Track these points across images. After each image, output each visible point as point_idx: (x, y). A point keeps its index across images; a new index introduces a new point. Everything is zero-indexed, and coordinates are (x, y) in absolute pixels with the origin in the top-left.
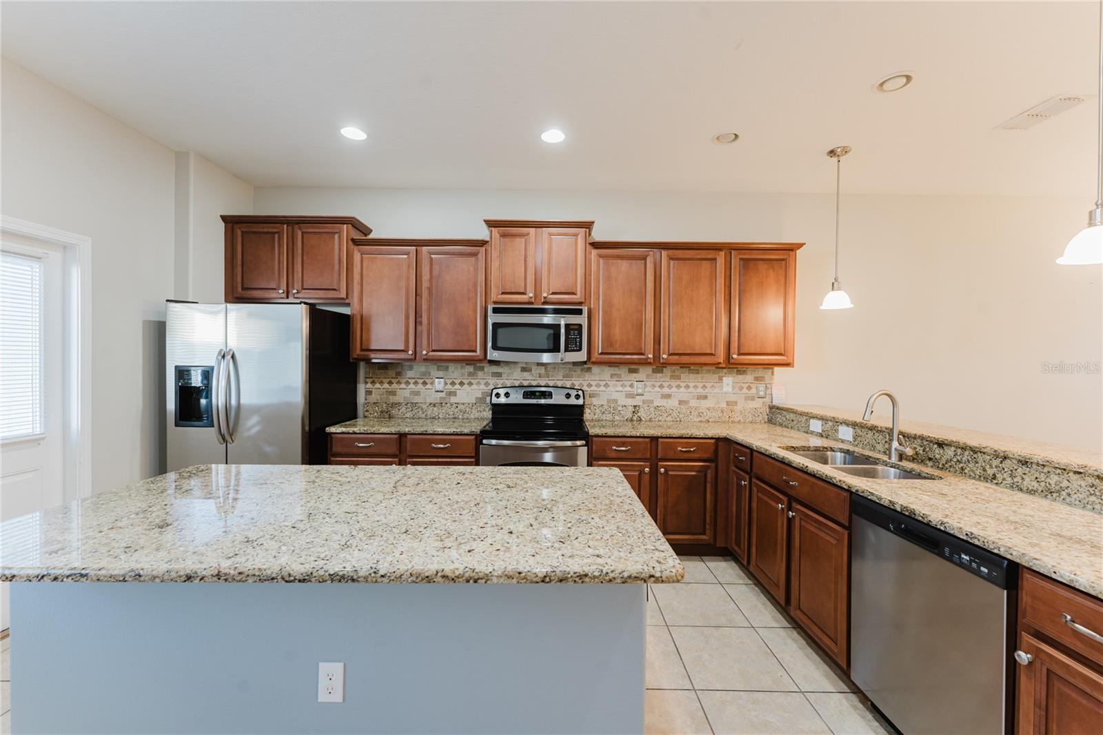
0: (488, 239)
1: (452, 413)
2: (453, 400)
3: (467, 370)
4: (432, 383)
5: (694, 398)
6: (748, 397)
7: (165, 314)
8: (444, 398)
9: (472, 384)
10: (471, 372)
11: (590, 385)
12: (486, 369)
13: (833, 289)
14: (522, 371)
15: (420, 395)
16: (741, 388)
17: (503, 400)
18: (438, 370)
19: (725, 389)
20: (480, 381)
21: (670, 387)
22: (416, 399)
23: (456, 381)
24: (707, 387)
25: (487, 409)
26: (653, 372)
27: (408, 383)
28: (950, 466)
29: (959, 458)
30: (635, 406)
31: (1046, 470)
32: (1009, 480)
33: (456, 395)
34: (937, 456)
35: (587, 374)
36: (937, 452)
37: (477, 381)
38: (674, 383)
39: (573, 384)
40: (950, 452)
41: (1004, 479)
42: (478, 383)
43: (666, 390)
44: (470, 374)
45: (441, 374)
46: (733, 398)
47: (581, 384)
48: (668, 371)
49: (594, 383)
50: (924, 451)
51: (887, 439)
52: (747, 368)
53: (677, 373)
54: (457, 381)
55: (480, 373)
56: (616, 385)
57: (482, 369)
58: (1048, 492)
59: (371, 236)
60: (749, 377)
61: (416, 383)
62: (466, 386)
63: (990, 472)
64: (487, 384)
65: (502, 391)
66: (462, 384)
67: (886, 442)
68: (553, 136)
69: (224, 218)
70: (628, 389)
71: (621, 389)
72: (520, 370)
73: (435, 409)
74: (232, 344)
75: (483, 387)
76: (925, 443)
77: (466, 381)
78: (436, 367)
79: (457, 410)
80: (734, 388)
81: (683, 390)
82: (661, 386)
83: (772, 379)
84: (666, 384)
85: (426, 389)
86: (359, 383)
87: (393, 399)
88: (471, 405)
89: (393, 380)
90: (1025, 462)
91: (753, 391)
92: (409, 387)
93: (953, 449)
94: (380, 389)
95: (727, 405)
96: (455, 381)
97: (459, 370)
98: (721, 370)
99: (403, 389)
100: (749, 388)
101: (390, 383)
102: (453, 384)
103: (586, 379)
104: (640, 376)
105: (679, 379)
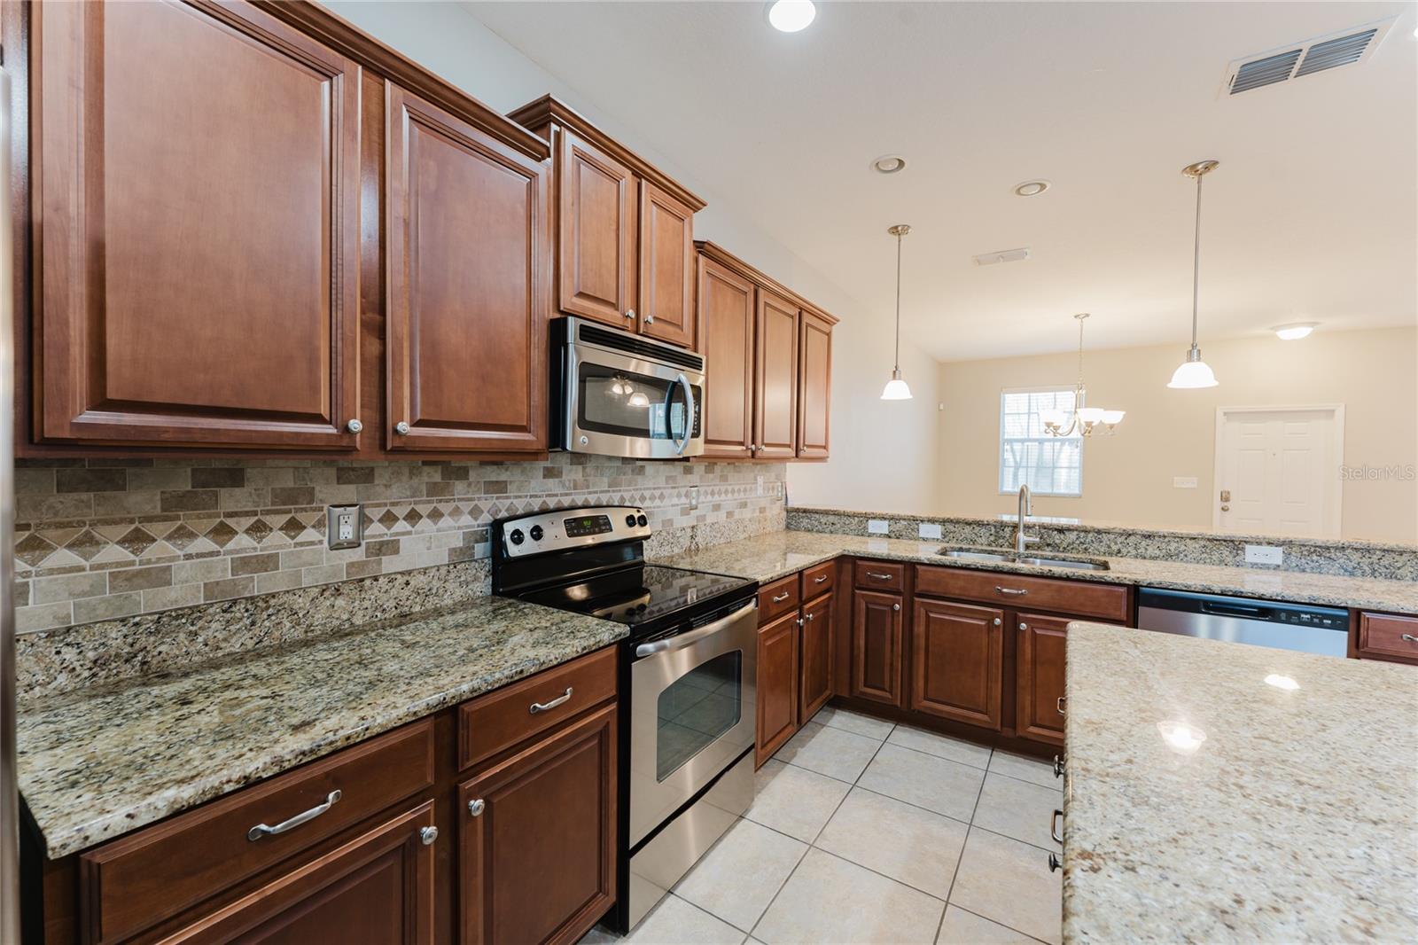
1: (392, 603)
2: (389, 564)
3: (426, 479)
4: (319, 524)
5: (738, 507)
6: (772, 500)
8: (360, 565)
9: (442, 515)
10: (435, 483)
11: (643, 499)
12: (472, 475)
13: (894, 377)
14: (545, 477)
15: (277, 568)
16: (768, 489)
17: (529, 547)
18: (340, 480)
19: (758, 492)
20: (460, 504)
21: (719, 492)
22: (260, 584)
23: (397, 511)
24: (747, 491)
25: (482, 574)
26: (706, 473)
27: (223, 532)
28: (1072, 549)
29: (1082, 540)
30: (693, 527)
31: (1166, 540)
32: (1134, 552)
33: (396, 552)
34: (1057, 541)
35: (639, 478)
36: (1057, 537)
37: (452, 505)
39: (622, 498)
40: (1072, 536)
41: (1129, 552)
42: (456, 512)
43: (716, 498)
44: (434, 490)
45: (350, 492)
46: (763, 503)
47: (632, 497)
48: (718, 470)
49: (647, 494)
50: (1041, 538)
51: (993, 532)
53: (724, 472)
54: (400, 512)
55: (459, 487)
56: (671, 496)
57: (462, 474)
58: (1169, 556)
60: (772, 476)
61: (258, 529)
62: (425, 524)
63: (1115, 548)
64: (475, 512)
65: (525, 526)
66: (413, 517)
67: (991, 535)
70: (684, 500)
71: (675, 501)
73: (340, 602)
75: (466, 520)
76: (1043, 531)
77: (423, 509)
78: (332, 472)
79: (407, 592)
80: (764, 489)
81: (729, 496)
82: (713, 494)
84: (716, 489)
85: (297, 545)
87: (147, 601)
88: (443, 571)
89: (150, 529)
90: (1149, 536)
91: (776, 492)
92: (230, 545)
93: (1075, 533)
94: (81, 569)
95: (761, 512)
96: (395, 510)
97: (405, 478)
98: (756, 466)
99: (199, 555)
100: (773, 489)
101: (137, 540)
102: (389, 519)
103: (639, 487)
104: (694, 478)
105: (727, 480)
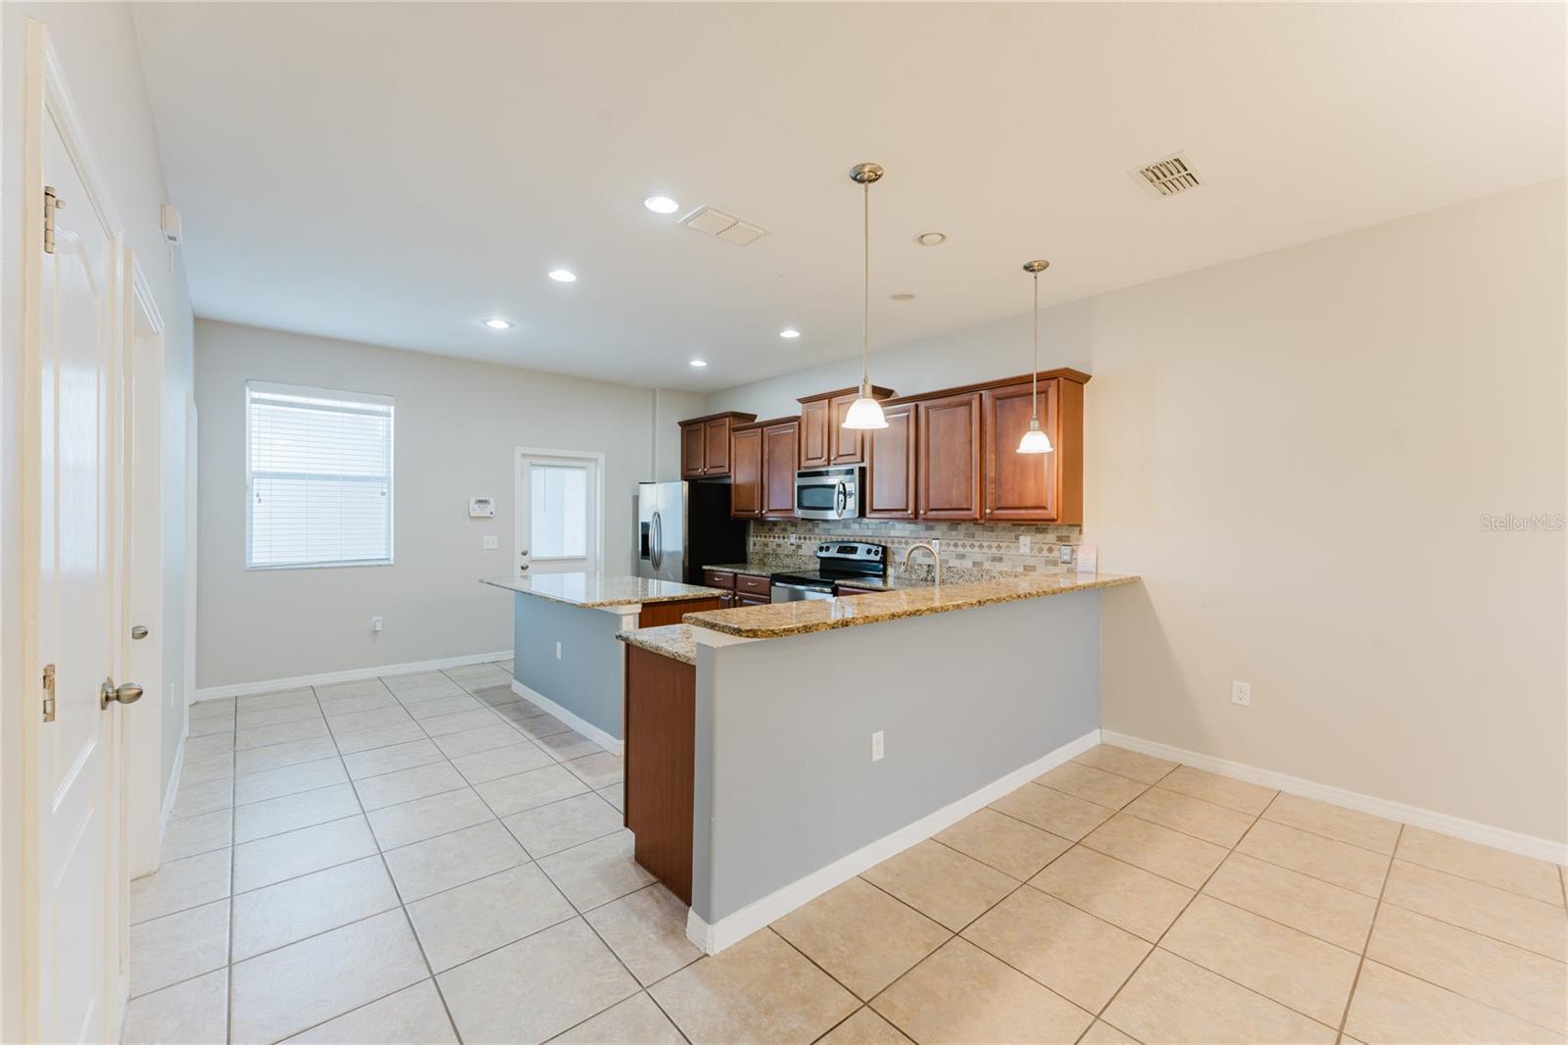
0: (799, 414)
1: (798, 564)
2: (800, 552)
3: (808, 527)
4: (788, 538)
5: (988, 560)
6: (1050, 561)
7: (638, 490)
9: (812, 539)
12: (820, 526)
14: (843, 527)
15: (781, 547)
16: (1041, 550)
17: (824, 554)
18: (792, 526)
19: (1022, 551)
20: (816, 536)
21: (964, 546)
22: (779, 551)
23: (802, 536)
24: (1001, 547)
26: (948, 530)
27: (774, 537)
30: (929, 566)
33: (802, 548)
35: (891, 531)
37: (814, 536)
38: (968, 543)
39: (880, 541)
42: (815, 538)
43: (960, 549)
44: (810, 530)
45: (793, 530)
46: (1031, 562)
47: (886, 540)
48: (962, 528)
49: (896, 540)
52: (1048, 525)
53: (971, 531)
55: (816, 530)
57: (817, 525)
59: (757, 420)
60: (1051, 537)
61: (779, 537)
62: (808, 541)
64: (820, 539)
65: (825, 546)
66: (805, 538)
69: (680, 423)
72: (841, 526)
74: (661, 509)
75: (818, 542)
77: (807, 536)
78: (790, 524)
79: (800, 561)
80: (1032, 549)
81: (976, 549)
82: (956, 545)
83: (1078, 539)
84: (960, 543)
85: (785, 542)
86: (749, 536)
87: (766, 550)
88: (809, 558)
89: (767, 535)
91: (1055, 554)
92: (775, 540)
94: (759, 541)
95: (1025, 569)
97: (804, 526)
98: (1017, 527)
99: (772, 542)
100: (1050, 550)
101: (765, 537)
102: (800, 538)
103: (890, 535)
104: (934, 534)
105: (974, 537)
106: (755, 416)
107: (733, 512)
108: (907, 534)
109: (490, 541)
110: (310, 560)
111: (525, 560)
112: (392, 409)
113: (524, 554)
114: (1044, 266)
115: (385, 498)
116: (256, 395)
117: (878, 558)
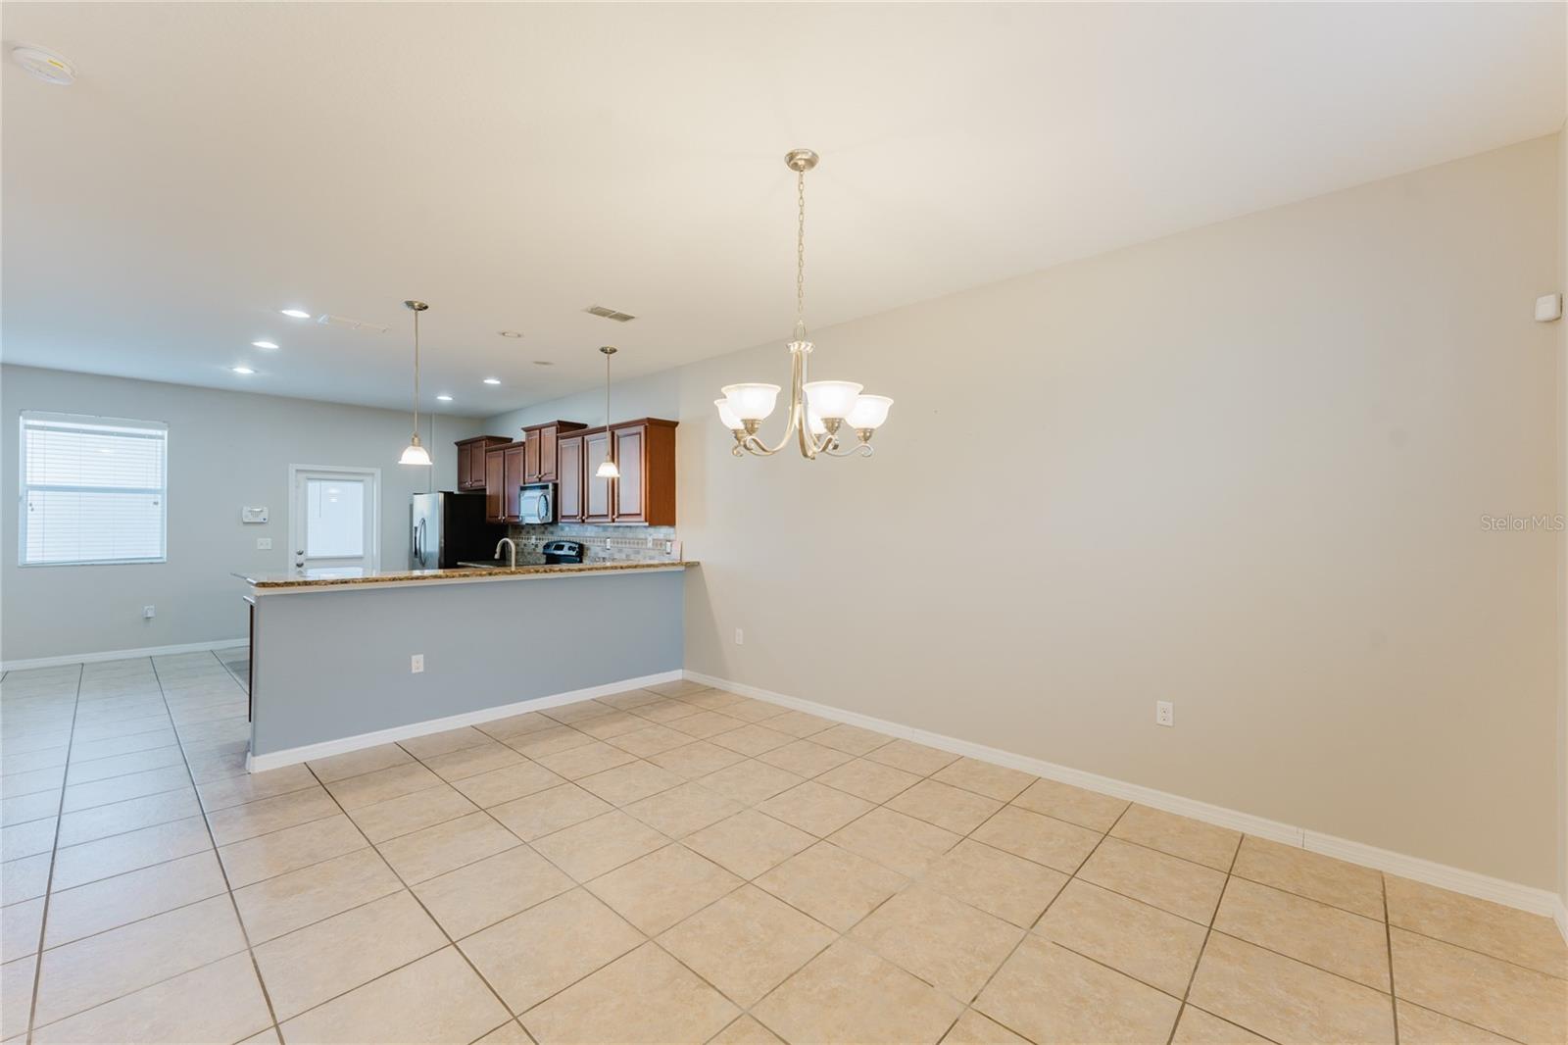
0: (524, 440)
2: (537, 550)
6: (661, 552)
7: (412, 499)
11: (586, 541)
16: (657, 545)
24: (639, 543)
27: (522, 538)
42: (545, 539)
44: (543, 533)
46: (653, 553)
56: (597, 541)
64: (548, 540)
66: (540, 539)
68: (492, 382)
69: (456, 444)
70: (603, 544)
71: (600, 544)
72: (559, 529)
74: (426, 516)
80: (653, 544)
82: (618, 543)
84: (619, 541)
91: (663, 547)
100: (661, 545)
101: (517, 539)
102: (537, 539)
106: (512, 439)
107: (487, 518)
108: (593, 535)
109: (264, 543)
110: (82, 558)
111: (300, 559)
112: (166, 433)
113: (300, 554)
114: (614, 351)
115: (159, 508)
116: (30, 422)
117: (574, 553)
